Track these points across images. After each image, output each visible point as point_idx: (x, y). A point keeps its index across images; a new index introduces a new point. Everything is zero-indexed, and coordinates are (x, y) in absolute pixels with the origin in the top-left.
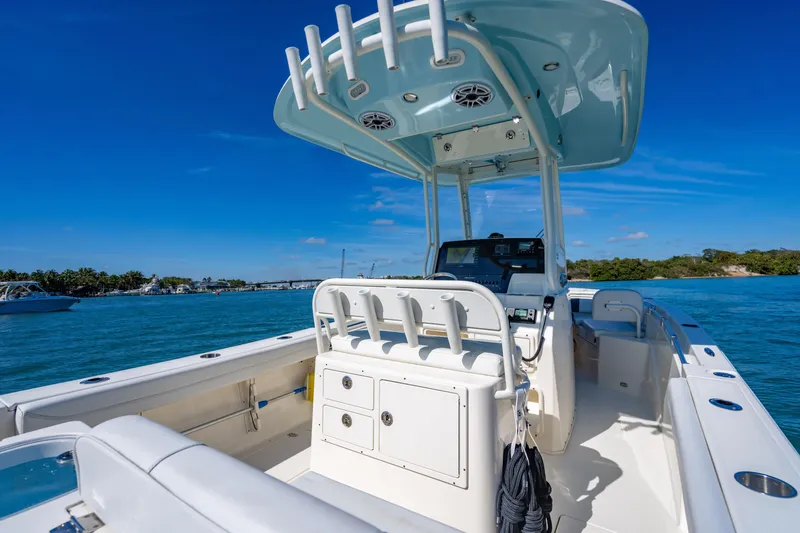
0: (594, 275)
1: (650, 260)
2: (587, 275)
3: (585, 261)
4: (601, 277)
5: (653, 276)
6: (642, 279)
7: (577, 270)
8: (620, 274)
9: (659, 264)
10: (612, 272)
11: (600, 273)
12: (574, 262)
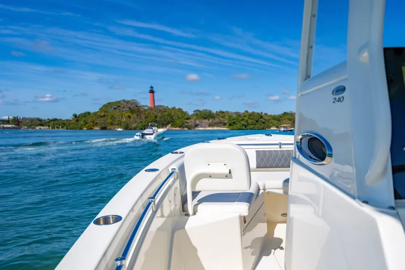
0: (230, 125)
1: (269, 114)
2: (225, 124)
3: (223, 112)
4: (235, 126)
5: (270, 127)
6: (263, 129)
7: (217, 120)
8: (248, 124)
9: (274, 118)
10: (243, 122)
11: (234, 123)
12: (215, 112)
